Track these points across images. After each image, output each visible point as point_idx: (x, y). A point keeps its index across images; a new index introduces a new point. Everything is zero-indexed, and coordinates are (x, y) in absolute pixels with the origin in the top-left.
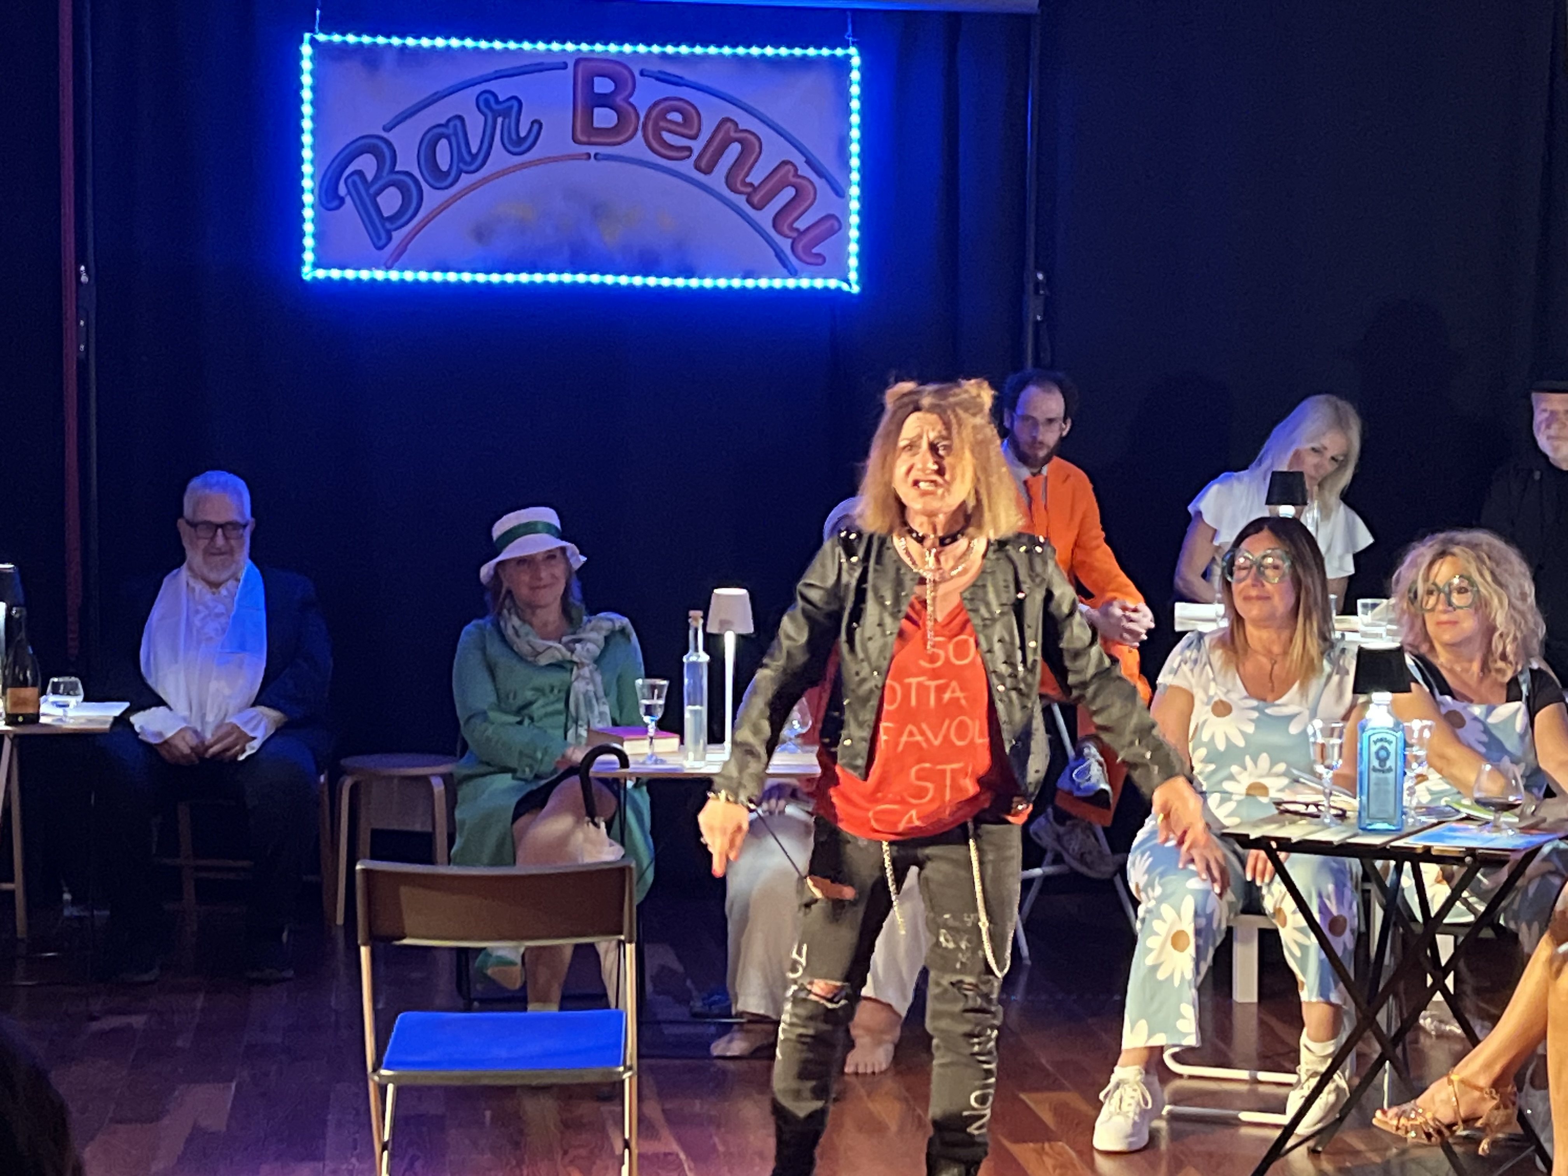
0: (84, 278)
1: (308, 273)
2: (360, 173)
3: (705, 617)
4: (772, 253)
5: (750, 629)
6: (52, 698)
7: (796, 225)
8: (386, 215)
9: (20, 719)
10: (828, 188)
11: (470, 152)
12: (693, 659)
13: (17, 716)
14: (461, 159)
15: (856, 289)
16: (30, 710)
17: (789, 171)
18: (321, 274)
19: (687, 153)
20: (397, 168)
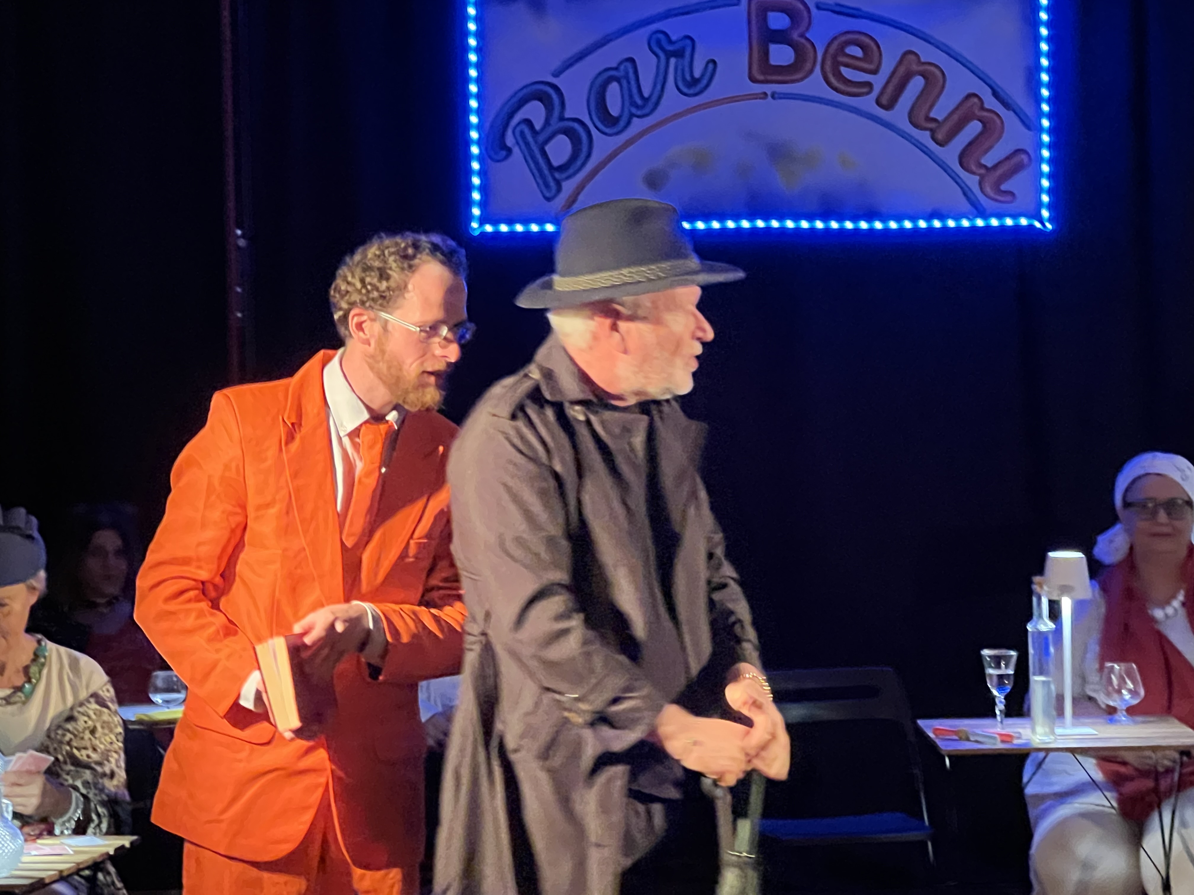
1: (476, 228)
2: (527, 122)
7: (983, 161)
8: (555, 164)
10: (1016, 121)
11: (641, 96)
14: (633, 104)
17: (975, 104)
19: (867, 89)
20: (566, 115)
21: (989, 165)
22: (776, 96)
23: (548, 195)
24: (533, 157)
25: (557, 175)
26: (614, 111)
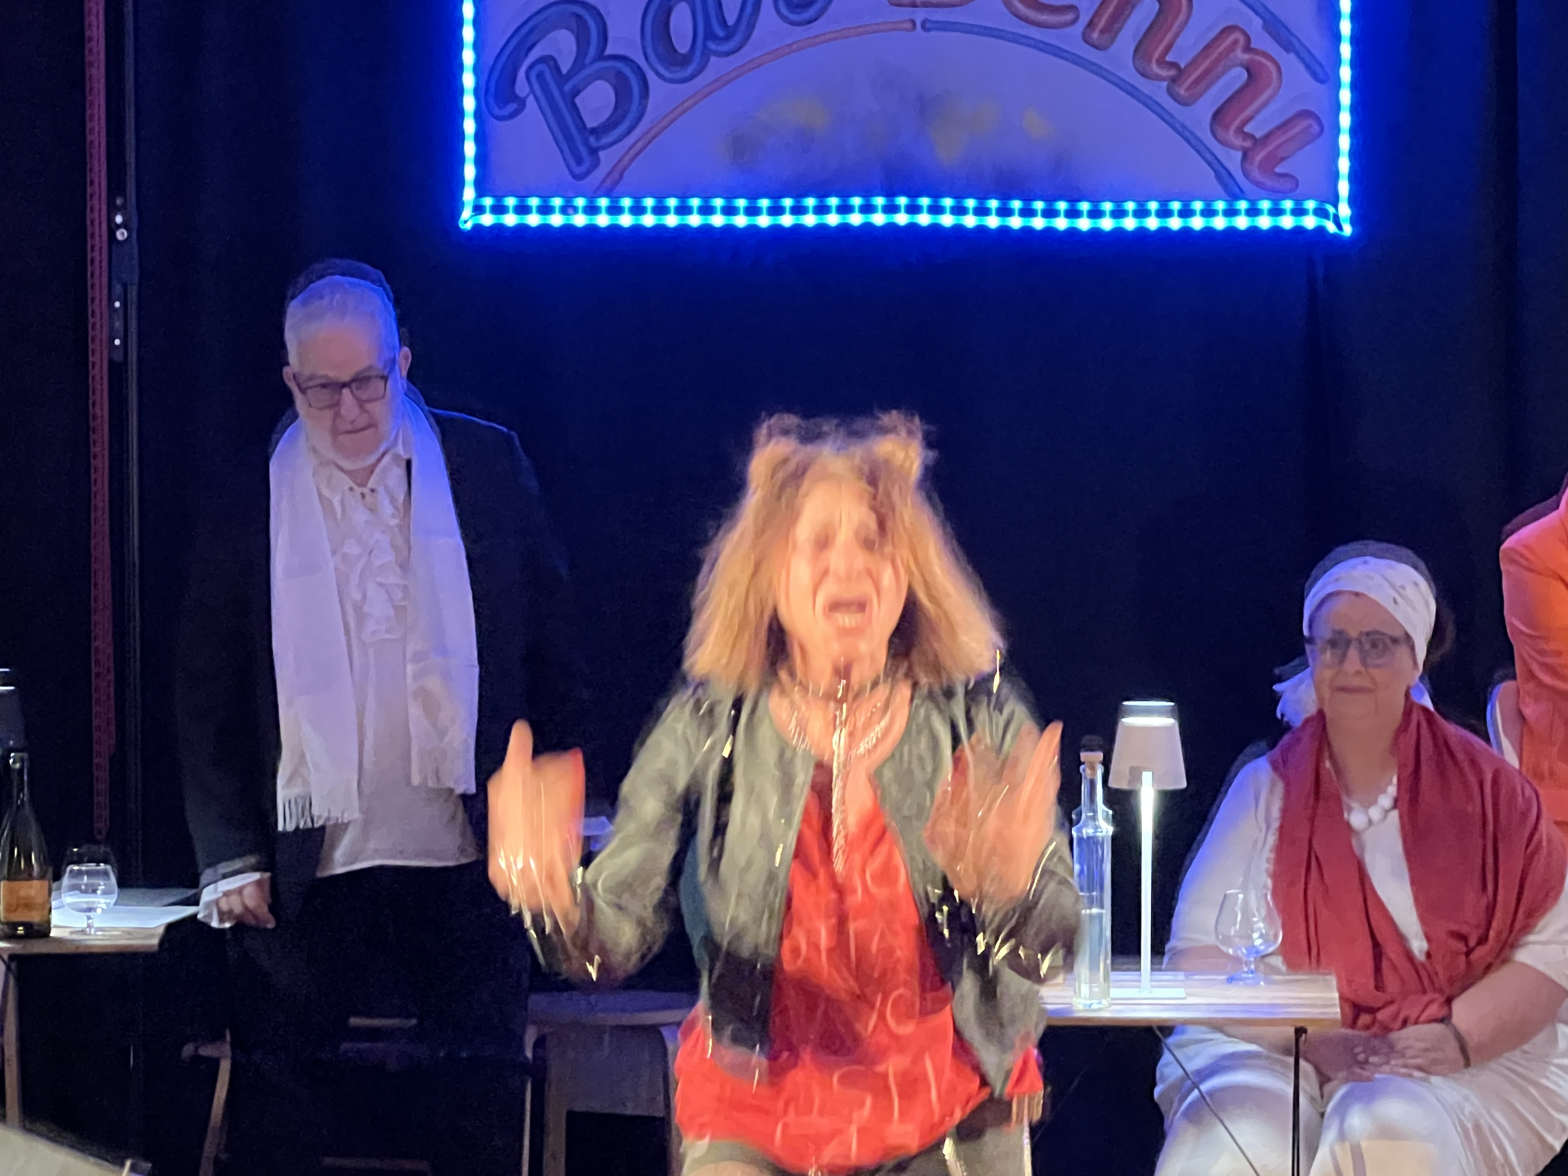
0: (121, 235)
1: (467, 220)
2: (549, 60)
3: (1107, 763)
4: (1212, 173)
5: (1184, 784)
6: (69, 899)
7: (1247, 129)
8: (590, 124)
9: (21, 930)
10: (1301, 67)
11: (723, 22)
12: (1087, 831)
13: (14, 925)
14: (710, 35)
15: (1348, 230)
16: (35, 917)
17: (1236, 42)
18: (487, 220)
19: (1069, 17)
20: (609, 51)
21: (1258, 135)
22: (928, 25)
23: (578, 170)
24: (556, 112)
25: (592, 140)
26: (682, 46)
